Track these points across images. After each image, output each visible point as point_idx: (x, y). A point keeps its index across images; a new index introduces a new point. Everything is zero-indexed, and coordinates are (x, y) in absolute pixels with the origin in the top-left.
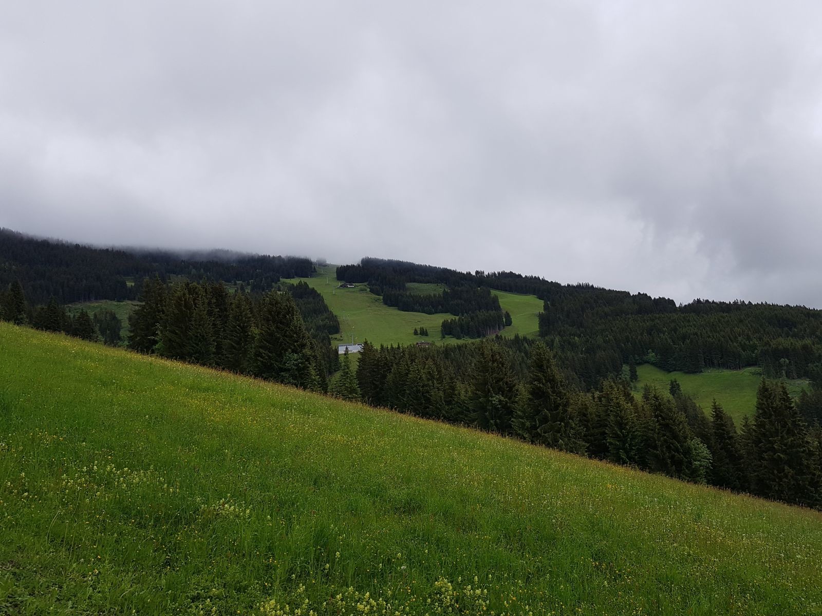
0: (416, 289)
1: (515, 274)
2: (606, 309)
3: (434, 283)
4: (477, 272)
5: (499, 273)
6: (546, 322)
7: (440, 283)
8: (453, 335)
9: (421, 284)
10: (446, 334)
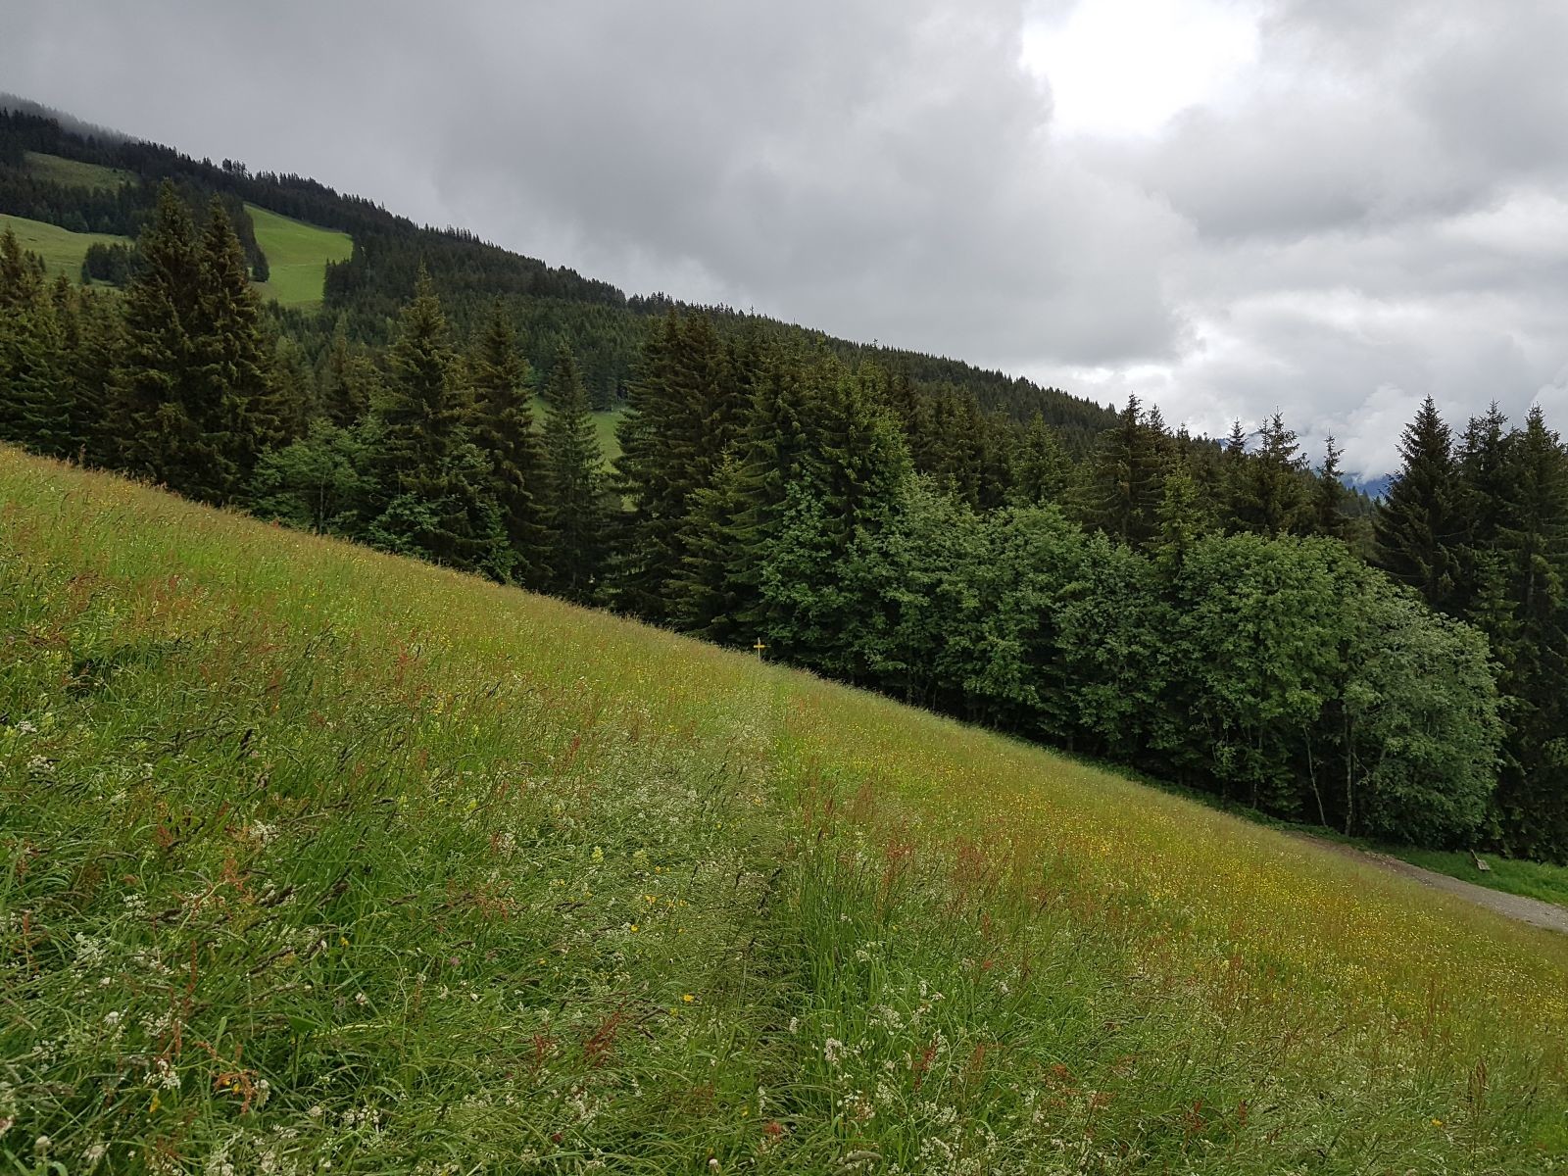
0: (54, 169)
1: (320, 188)
2: (474, 278)
3: (106, 164)
4: (227, 164)
5: (283, 178)
6: (339, 281)
7: (122, 168)
8: (113, 281)
9: (69, 162)
10: (94, 276)
